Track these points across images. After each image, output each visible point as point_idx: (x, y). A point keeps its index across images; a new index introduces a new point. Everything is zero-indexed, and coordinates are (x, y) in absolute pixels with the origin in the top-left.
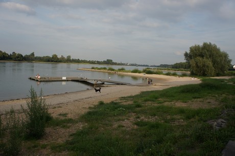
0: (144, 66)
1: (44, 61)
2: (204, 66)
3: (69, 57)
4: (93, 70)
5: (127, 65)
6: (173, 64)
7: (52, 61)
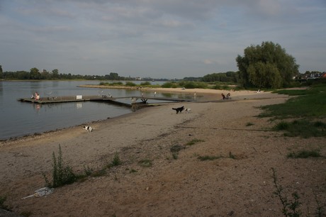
0: (161, 80)
1: (19, 79)
2: (268, 73)
3: (55, 71)
4: (103, 86)
5: (137, 80)
6: (203, 76)
7: (31, 78)
